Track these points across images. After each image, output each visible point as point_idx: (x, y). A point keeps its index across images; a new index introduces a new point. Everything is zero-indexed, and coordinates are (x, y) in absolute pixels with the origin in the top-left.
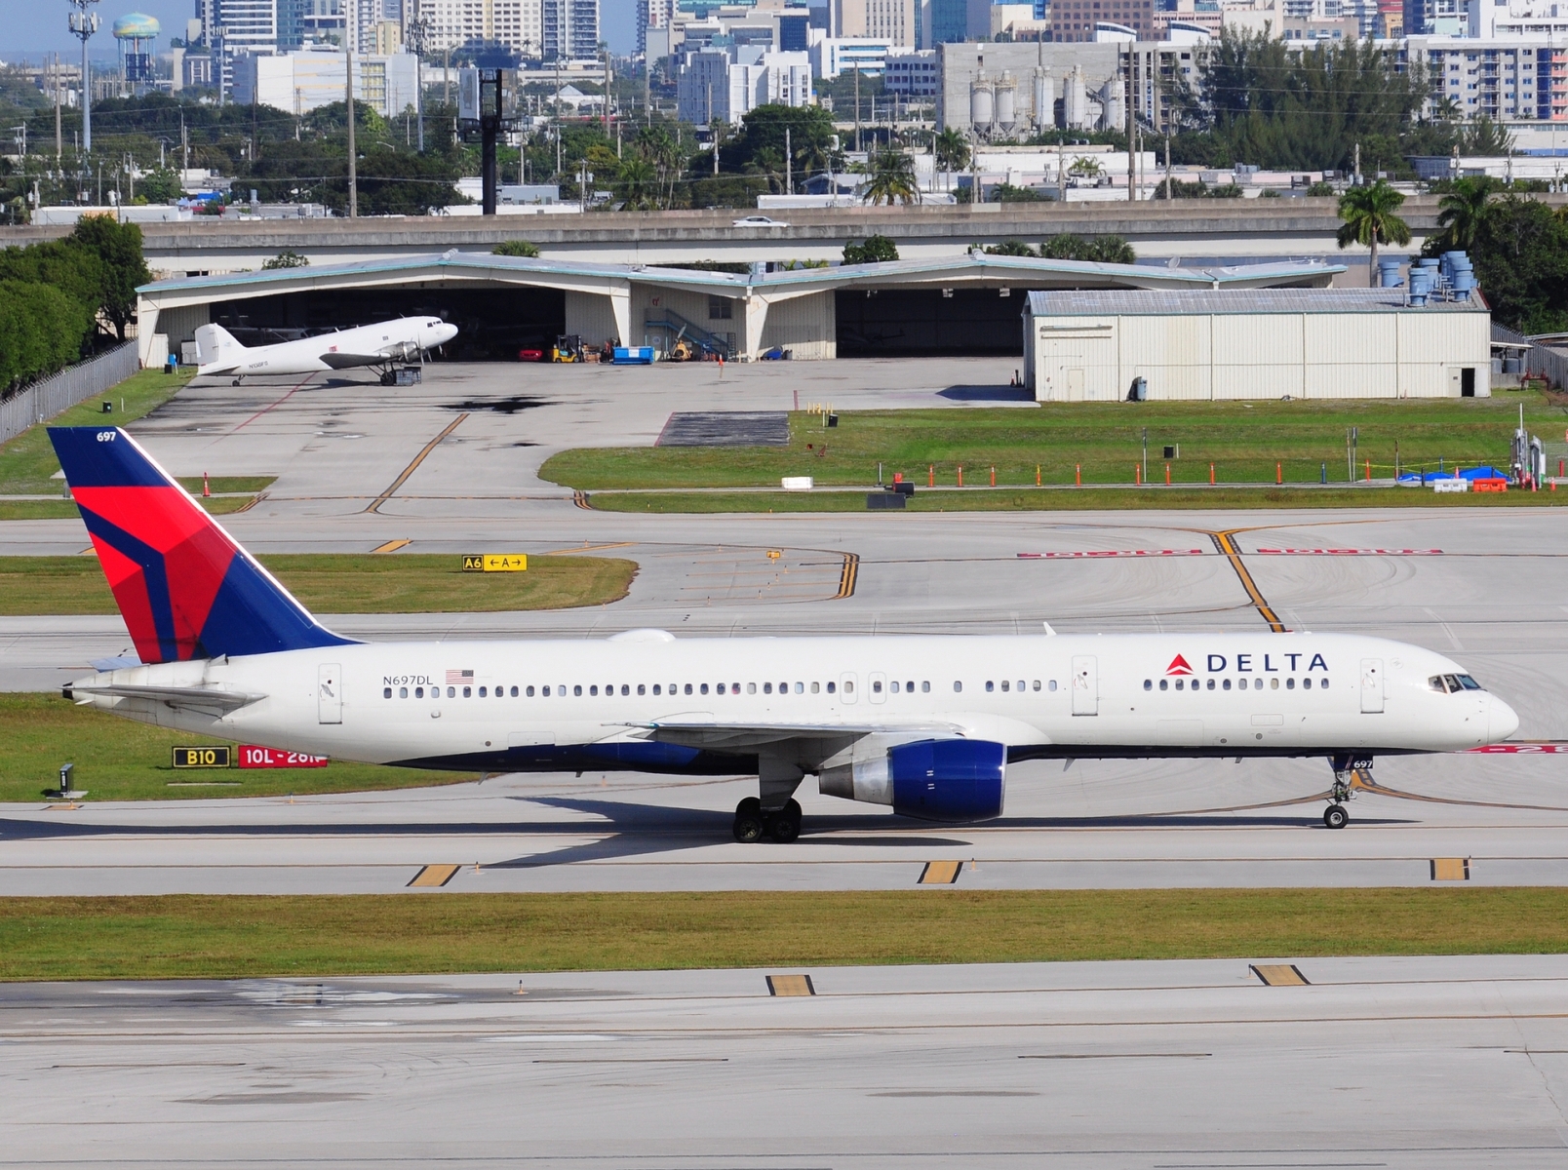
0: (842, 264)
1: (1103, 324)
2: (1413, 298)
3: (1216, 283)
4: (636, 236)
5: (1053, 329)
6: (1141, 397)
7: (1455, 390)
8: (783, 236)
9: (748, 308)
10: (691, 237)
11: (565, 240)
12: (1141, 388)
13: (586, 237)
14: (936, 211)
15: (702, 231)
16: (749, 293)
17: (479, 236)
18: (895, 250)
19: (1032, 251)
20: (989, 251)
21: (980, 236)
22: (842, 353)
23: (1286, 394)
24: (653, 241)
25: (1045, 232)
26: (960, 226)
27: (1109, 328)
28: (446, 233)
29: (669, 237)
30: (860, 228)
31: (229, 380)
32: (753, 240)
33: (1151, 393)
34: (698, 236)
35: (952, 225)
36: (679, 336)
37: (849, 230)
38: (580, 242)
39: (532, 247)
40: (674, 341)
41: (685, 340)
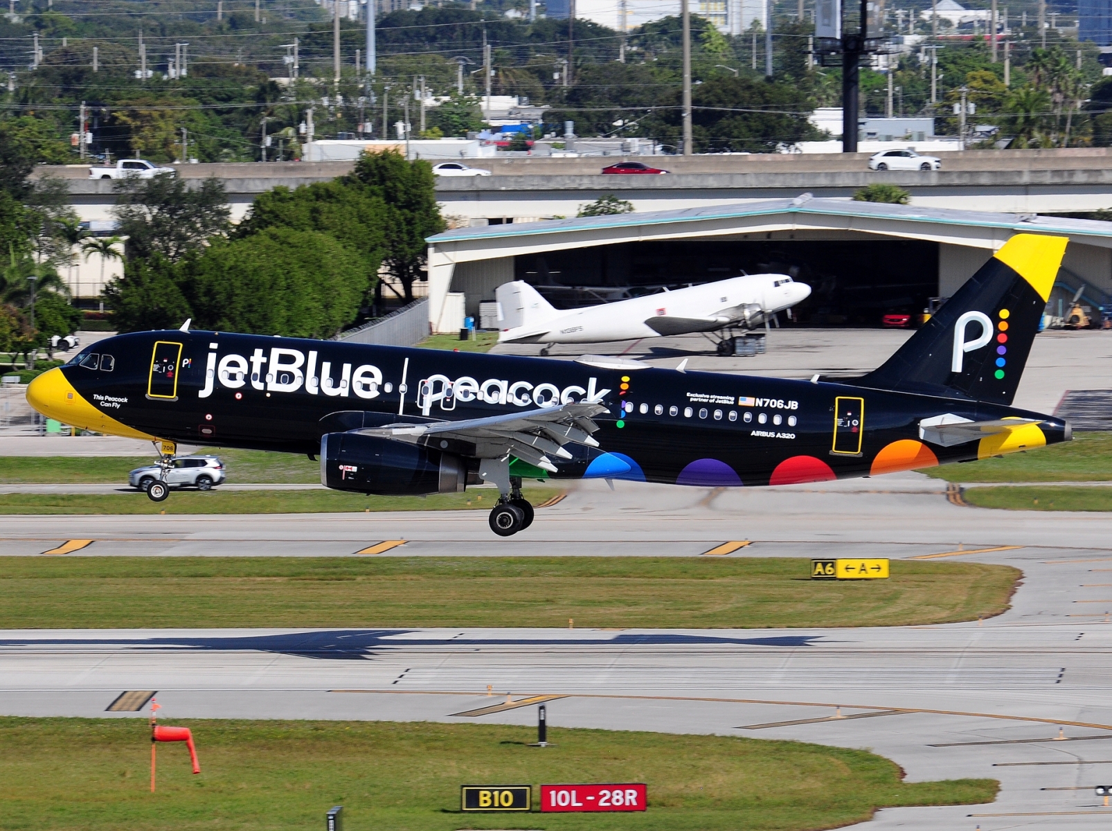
4: (1026, 179)
10: (1092, 180)
13: (965, 180)
17: (837, 179)
24: (1046, 185)
29: (1066, 180)
34: (1101, 180)
36: (1075, 299)
38: (959, 186)
39: (900, 192)
40: (1070, 306)
41: (1082, 302)
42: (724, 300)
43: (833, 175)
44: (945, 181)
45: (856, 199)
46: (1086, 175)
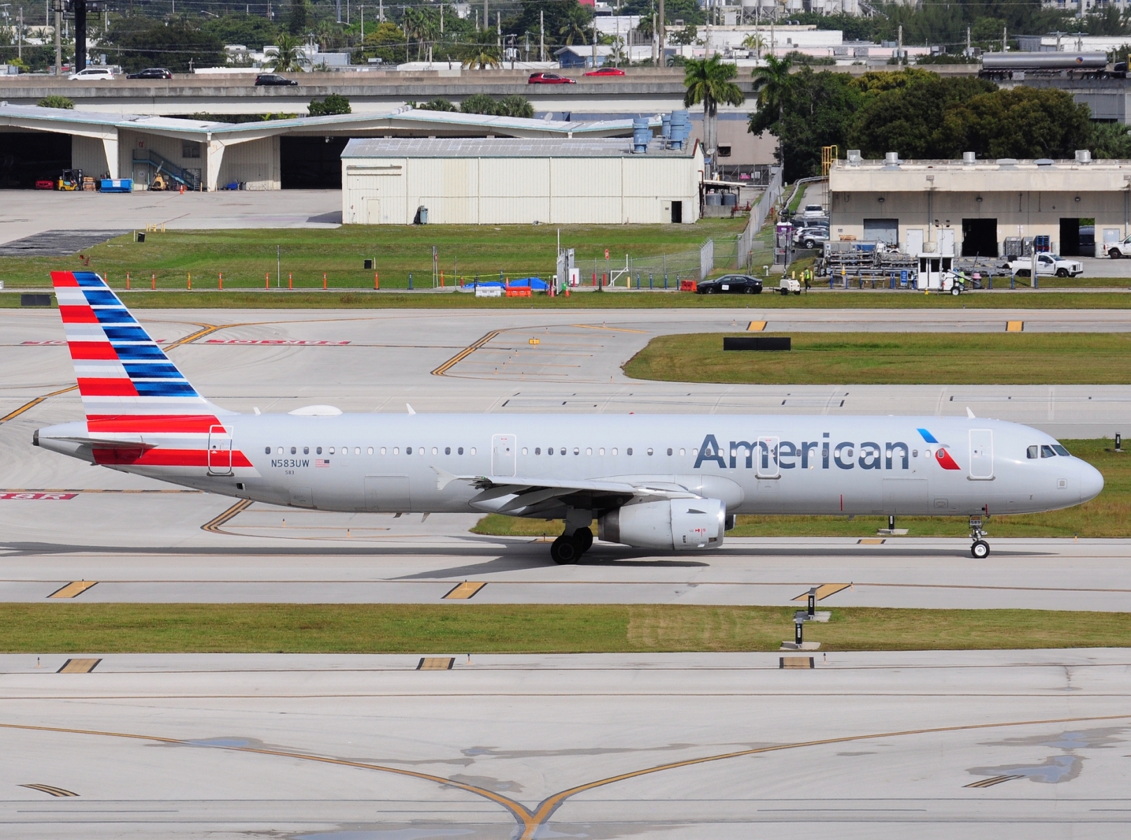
0: (308, 116)
1: (396, 165)
2: (636, 146)
3: (570, 134)
4: (152, 93)
5: (355, 168)
6: (423, 221)
7: (666, 218)
8: (266, 94)
9: (209, 150)
10: (195, 94)
11: (98, 95)
12: (422, 214)
13: (114, 94)
14: (411, 76)
15: (204, 90)
16: (209, 138)
17: (31, 92)
18: (348, 105)
19: (454, 107)
20: (423, 108)
21: (418, 95)
22: (284, 186)
23: (536, 220)
24: (166, 97)
25: (468, 93)
26: (403, 88)
27: (400, 168)
28: (5, 89)
29: (178, 94)
30: (326, 88)
32: (243, 97)
33: (432, 218)
34: (200, 94)
35: (396, 87)
36: (158, 170)
37: (317, 90)
38: (108, 97)
39: (68, 101)
40: (154, 175)
41: (162, 174)
43: (28, 90)
44: (101, 94)
45: (39, 105)
46: (191, 90)
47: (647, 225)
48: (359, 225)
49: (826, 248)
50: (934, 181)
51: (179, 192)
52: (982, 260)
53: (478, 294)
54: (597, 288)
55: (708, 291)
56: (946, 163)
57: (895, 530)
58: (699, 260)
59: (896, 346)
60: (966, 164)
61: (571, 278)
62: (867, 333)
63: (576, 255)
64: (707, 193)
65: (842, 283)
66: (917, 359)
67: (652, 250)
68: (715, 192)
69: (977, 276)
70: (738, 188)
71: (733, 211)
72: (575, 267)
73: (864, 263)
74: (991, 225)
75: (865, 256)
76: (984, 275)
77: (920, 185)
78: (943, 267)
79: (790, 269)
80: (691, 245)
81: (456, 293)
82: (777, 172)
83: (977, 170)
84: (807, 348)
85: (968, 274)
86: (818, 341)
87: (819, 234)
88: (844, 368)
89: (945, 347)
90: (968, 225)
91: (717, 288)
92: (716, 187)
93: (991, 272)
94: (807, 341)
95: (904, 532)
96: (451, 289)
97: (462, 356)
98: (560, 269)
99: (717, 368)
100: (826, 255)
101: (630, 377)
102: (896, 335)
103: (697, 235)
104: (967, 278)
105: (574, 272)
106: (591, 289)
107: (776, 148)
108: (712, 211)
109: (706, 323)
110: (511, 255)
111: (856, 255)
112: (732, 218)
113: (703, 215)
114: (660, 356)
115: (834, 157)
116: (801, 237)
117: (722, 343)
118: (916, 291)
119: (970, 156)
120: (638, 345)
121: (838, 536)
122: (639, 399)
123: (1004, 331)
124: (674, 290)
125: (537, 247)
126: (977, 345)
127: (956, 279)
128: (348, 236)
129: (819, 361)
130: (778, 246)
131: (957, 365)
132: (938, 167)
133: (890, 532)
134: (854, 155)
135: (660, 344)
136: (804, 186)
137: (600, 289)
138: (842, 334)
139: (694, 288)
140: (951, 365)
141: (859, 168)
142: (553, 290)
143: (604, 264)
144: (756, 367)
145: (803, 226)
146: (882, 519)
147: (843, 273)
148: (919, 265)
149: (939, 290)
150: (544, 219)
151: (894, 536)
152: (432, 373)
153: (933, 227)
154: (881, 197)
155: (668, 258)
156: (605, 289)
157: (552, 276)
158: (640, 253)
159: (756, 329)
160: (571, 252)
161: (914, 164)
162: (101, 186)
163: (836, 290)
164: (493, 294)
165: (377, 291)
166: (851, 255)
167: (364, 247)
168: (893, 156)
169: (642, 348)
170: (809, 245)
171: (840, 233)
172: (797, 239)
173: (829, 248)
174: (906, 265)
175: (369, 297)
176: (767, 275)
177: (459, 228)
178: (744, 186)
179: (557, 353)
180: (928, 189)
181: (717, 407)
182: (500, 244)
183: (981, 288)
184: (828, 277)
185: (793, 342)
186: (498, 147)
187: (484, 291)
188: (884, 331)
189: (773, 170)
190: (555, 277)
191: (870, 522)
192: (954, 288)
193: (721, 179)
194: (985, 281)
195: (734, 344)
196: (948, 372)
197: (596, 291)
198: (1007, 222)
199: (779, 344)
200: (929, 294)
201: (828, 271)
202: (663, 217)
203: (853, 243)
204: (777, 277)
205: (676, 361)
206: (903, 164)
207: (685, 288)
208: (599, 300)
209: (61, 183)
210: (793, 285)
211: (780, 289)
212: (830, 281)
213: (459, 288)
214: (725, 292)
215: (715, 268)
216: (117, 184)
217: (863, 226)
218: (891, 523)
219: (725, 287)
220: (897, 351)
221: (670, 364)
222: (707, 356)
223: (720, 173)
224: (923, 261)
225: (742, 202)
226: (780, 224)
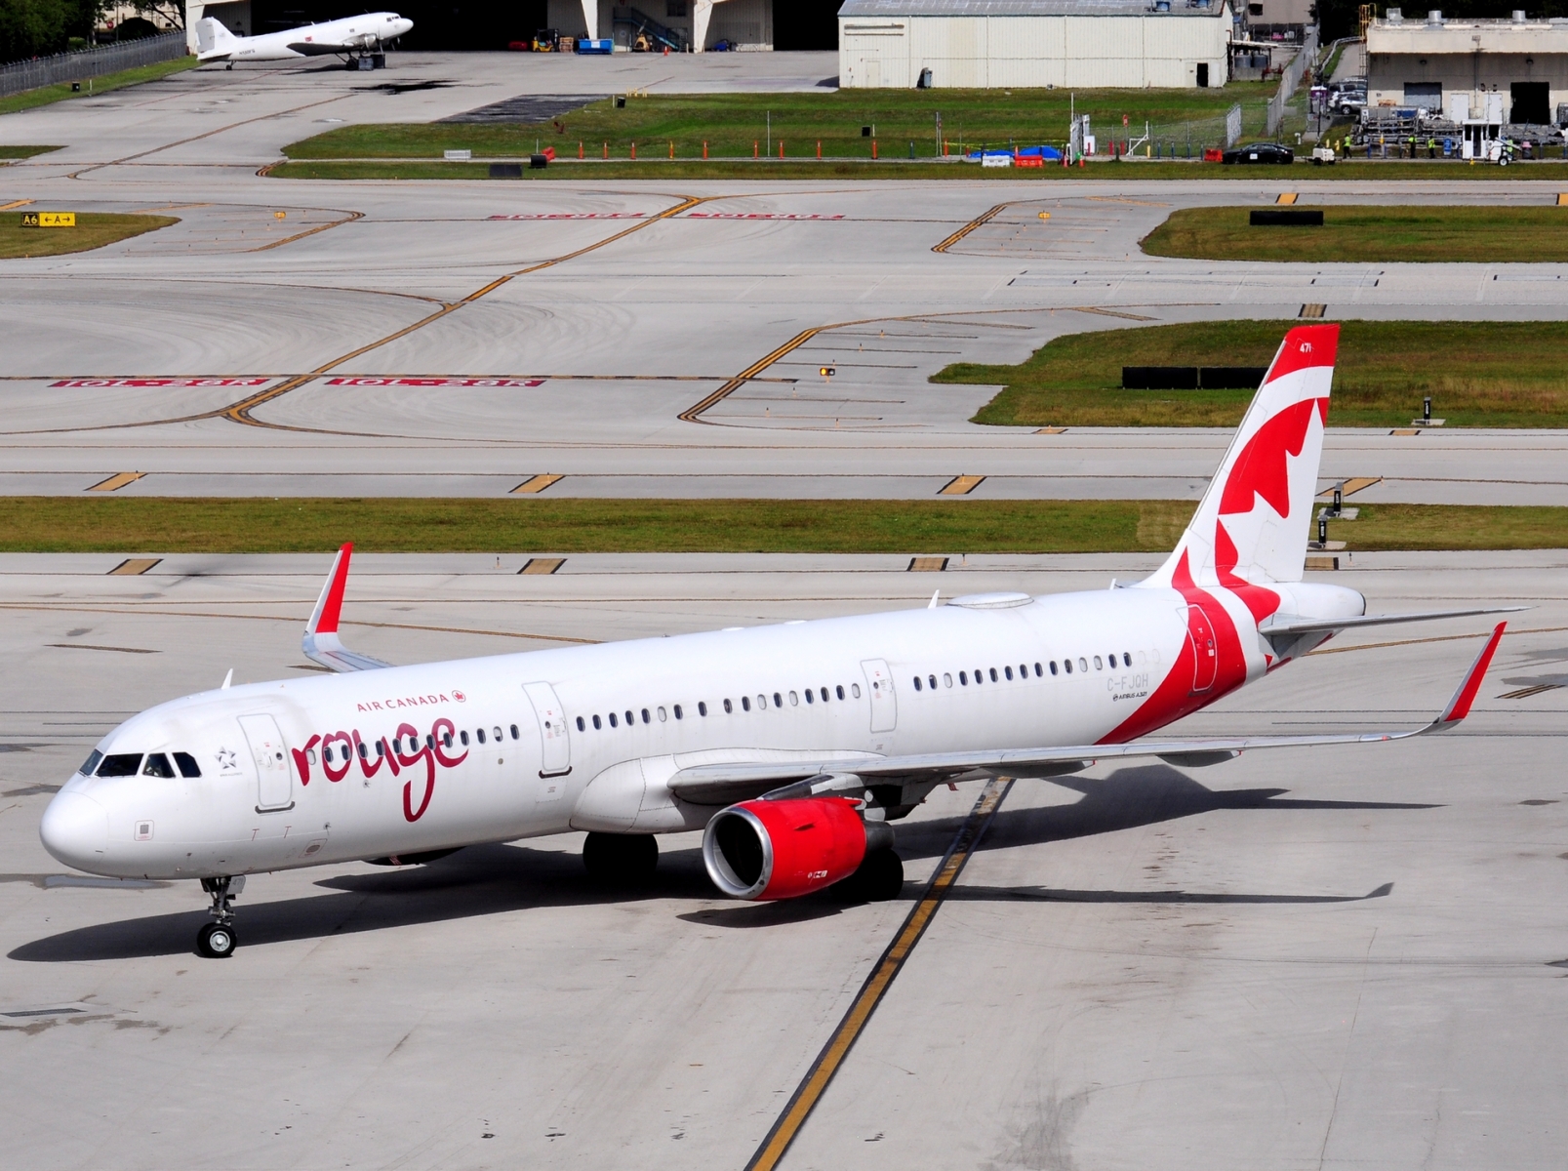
1: (897, 24)
2: (1158, 4)
5: (853, 27)
6: (926, 84)
7: (1190, 82)
9: (696, 8)
12: (926, 77)
22: (777, 48)
23: (1049, 84)
27: (901, 27)
31: (223, 65)
33: (937, 82)
36: (641, 30)
41: (645, 34)
42: (352, 31)
47: (1171, 89)
48: (857, 89)
49: (1363, 114)
50: (1481, 42)
51: (663, 54)
52: (1532, 127)
53: (985, 163)
54: (1114, 157)
55: (1233, 161)
56: (1494, 23)
57: (1430, 420)
58: (1225, 127)
59: (1438, 221)
60: (1515, 23)
61: (1086, 147)
62: (1406, 206)
63: (1092, 122)
64: (1235, 54)
65: (1380, 151)
66: (1459, 234)
67: (1175, 117)
68: (1245, 54)
69: (1527, 145)
70: (1270, 50)
71: (1264, 74)
72: (1091, 134)
73: (1404, 130)
74: (1544, 89)
75: (1406, 123)
76: (1535, 143)
77: (1466, 47)
78: (1490, 134)
79: (1324, 138)
80: (1217, 111)
81: (961, 162)
82: (1312, 31)
83: (1527, 29)
84: (1340, 222)
85: (1517, 142)
86: (1352, 215)
87: (1357, 98)
88: (1379, 244)
89: (1491, 221)
90: (1517, 91)
91: (1244, 158)
92: (1246, 48)
93: (1542, 141)
94: (1341, 215)
95: (1440, 422)
96: (956, 158)
97: (963, 233)
98: (1074, 136)
99: (1242, 245)
100: (1363, 122)
101: (1147, 254)
102: (1439, 209)
103: (1223, 100)
104: (1515, 146)
105: (1090, 141)
106: (1108, 158)
107: (1312, 6)
108: (1242, 73)
109: (1234, 195)
110: (1022, 122)
111: (1396, 121)
112: (1262, 81)
113: (1231, 78)
114: (1180, 231)
115: (1372, 15)
116: (1337, 102)
117: (1248, 217)
118: (1461, 161)
119: (1520, 14)
120: (1158, 219)
121: (1369, 427)
122: (1157, 277)
123: (1554, 204)
124: (1198, 160)
125: (1050, 114)
126: (1525, 219)
127: (1504, 148)
128: (846, 101)
129: (1352, 237)
130: (1312, 112)
131: (1503, 241)
132: (1485, 26)
133: (1425, 423)
134: (1394, 14)
135: (1181, 219)
136: (1341, 48)
137: (1117, 158)
138: (1379, 208)
139: (1220, 158)
140: (1497, 241)
141: (1399, 28)
142: (1066, 159)
143: (1121, 132)
144: (1285, 243)
145: (1339, 91)
146: (1417, 409)
147: (1382, 141)
148: (1464, 133)
149: (1486, 160)
150: (1059, 82)
151: (1430, 427)
152: (932, 249)
153: (1479, 92)
154: (1423, 59)
155: (1192, 125)
156: (1123, 158)
157: (1065, 144)
158: (1161, 120)
159: (1286, 201)
160: (1086, 118)
161: (1460, 23)
162: (580, 47)
163: (1374, 160)
164: (1001, 164)
165: (875, 161)
166: (1390, 122)
167: (862, 113)
168: (1436, 15)
169: (1160, 224)
170: (1346, 111)
171: (1379, 98)
172: (1332, 104)
173: (1367, 114)
174: (1450, 133)
175: (866, 167)
176: (1299, 143)
177: (966, 93)
178: (1275, 47)
179: (1069, 228)
180: (1474, 51)
181: (1241, 286)
182: (1008, 110)
183: (1532, 158)
184: (1365, 145)
185: (1325, 217)
186: (1008, 5)
187: (991, 161)
188: (1425, 204)
189: (1309, 30)
190: (1068, 145)
191: (1405, 412)
192: (1501, 158)
193: (1251, 39)
194: (1536, 149)
195: (1262, 218)
196: (1493, 249)
197: (1113, 161)
198: (1560, 88)
199: (1310, 218)
200: (1475, 164)
201: (1366, 139)
202: (1187, 81)
203: (1393, 109)
204: (1309, 147)
205: (1198, 237)
206: (1447, 24)
207: (1210, 158)
208: (1117, 170)
209: (536, 44)
210: (1327, 154)
211: (1313, 158)
212: (1367, 150)
213: (964, 158)
214: (1254, 161)
215: (1242, 135)
216: (596, 45)
217: (1403, 92)
218: (1427, 412)
219: (1254, 156)
220: (1438, 227)
221: (1192, 240)
222: (1231, 232)
223: (1251, 33)
224: (1468, 128)
225: (1274, 65)
226: (1314, 88)
